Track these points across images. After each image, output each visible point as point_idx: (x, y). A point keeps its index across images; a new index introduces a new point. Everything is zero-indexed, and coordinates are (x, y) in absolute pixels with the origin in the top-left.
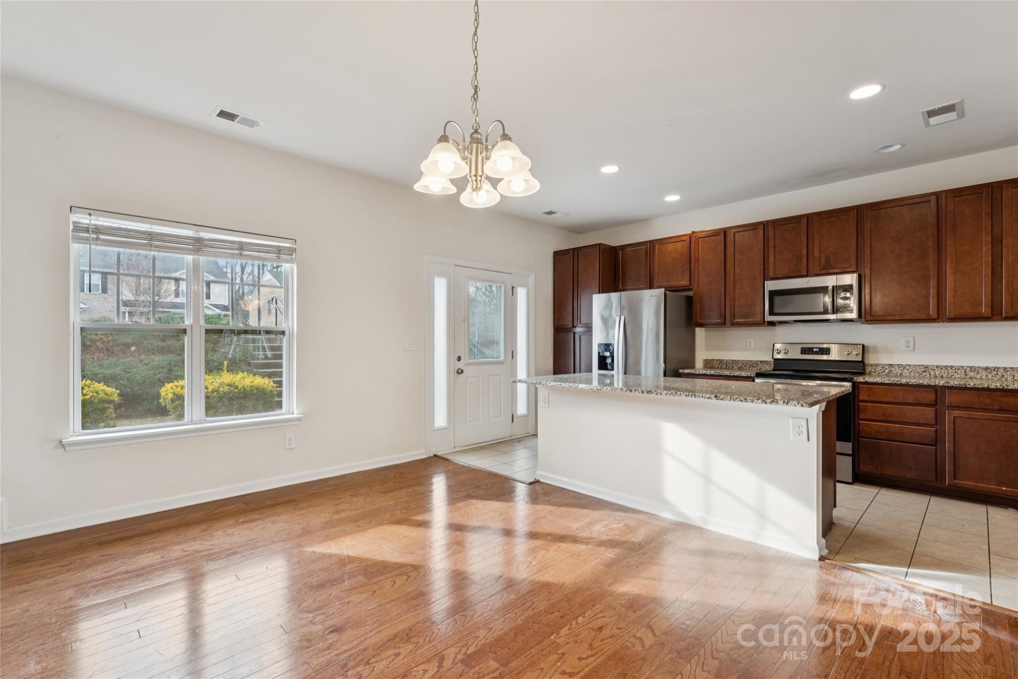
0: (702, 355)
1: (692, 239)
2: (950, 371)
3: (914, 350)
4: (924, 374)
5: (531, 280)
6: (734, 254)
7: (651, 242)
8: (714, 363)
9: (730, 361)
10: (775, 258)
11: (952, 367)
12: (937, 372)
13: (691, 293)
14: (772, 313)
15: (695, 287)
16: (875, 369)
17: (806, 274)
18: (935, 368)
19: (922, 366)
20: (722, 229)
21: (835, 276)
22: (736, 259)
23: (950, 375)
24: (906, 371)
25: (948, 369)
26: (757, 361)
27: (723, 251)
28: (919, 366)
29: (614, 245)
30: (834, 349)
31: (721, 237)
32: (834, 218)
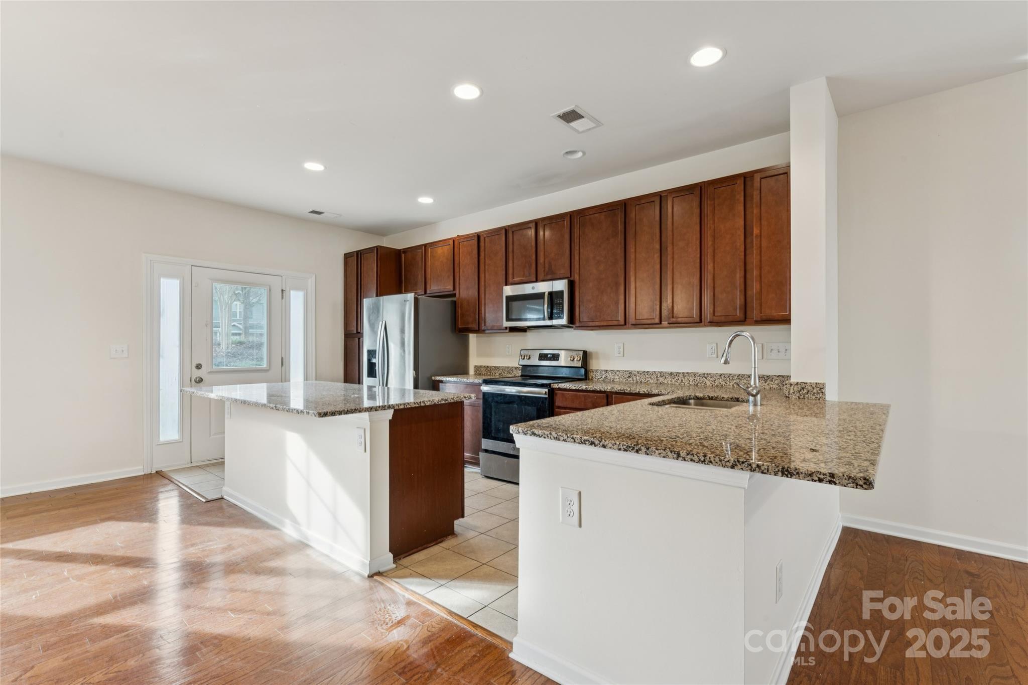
0: (474, 361)
1: (455, 243)
2: (647, 376)
3: (624, 356)
4: (629, 380)
5: (311, 283)
6: (485, 259)
7: (425, 245)
8: (482, 369)
9: (493, 368)
10: (513, 262)
11: (648, 372)
12: (638, 378)
13: (454, 299)
14: (508, 319)
15: (457, 292)
16: (595, 375)
17: (535, 280)
18: (636, 374)
19: (628, 371)
20: (475, 233)
21: (551, 282)
22: (486, 264)
23: (647, 380)
24: (617, 377)
25: (646, 374)
26: (513, 367)
27: (477, 256)
28: (625, 371)
29: (399, 249)
30: (562, 354)
31: (475, 242)
32: (554, 224)
